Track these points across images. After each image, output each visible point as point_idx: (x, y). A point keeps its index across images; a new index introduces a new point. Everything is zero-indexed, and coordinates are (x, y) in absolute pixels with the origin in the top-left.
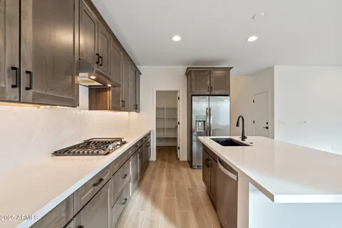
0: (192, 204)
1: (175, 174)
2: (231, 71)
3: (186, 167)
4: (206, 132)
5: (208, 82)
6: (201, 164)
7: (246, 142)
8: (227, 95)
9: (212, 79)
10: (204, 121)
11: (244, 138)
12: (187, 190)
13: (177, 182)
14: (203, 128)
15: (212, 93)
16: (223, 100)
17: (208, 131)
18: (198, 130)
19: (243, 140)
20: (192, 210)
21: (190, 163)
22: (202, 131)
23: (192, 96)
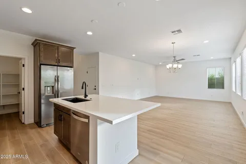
0: (47, 156)
1: (22, 137)
2: (75, 50)
3: (35, 128)
4: (55, 95)
5: (56, 55)
6: (53, 121)
7: (88, 98)
8: (71, 67)
9: (60, 54)
10: (53, 87)
11: (86, 96)
12: (39, 147)
13: (25, 144)
14: (51, 92)
15: (59, 64)
16: (68, 70)
17: (56, 94)
18: (46, 94)
19: (85, 97)
20: (48, 160)
21: (38, 123)
22: (51, 94)
23: (41, 65)
